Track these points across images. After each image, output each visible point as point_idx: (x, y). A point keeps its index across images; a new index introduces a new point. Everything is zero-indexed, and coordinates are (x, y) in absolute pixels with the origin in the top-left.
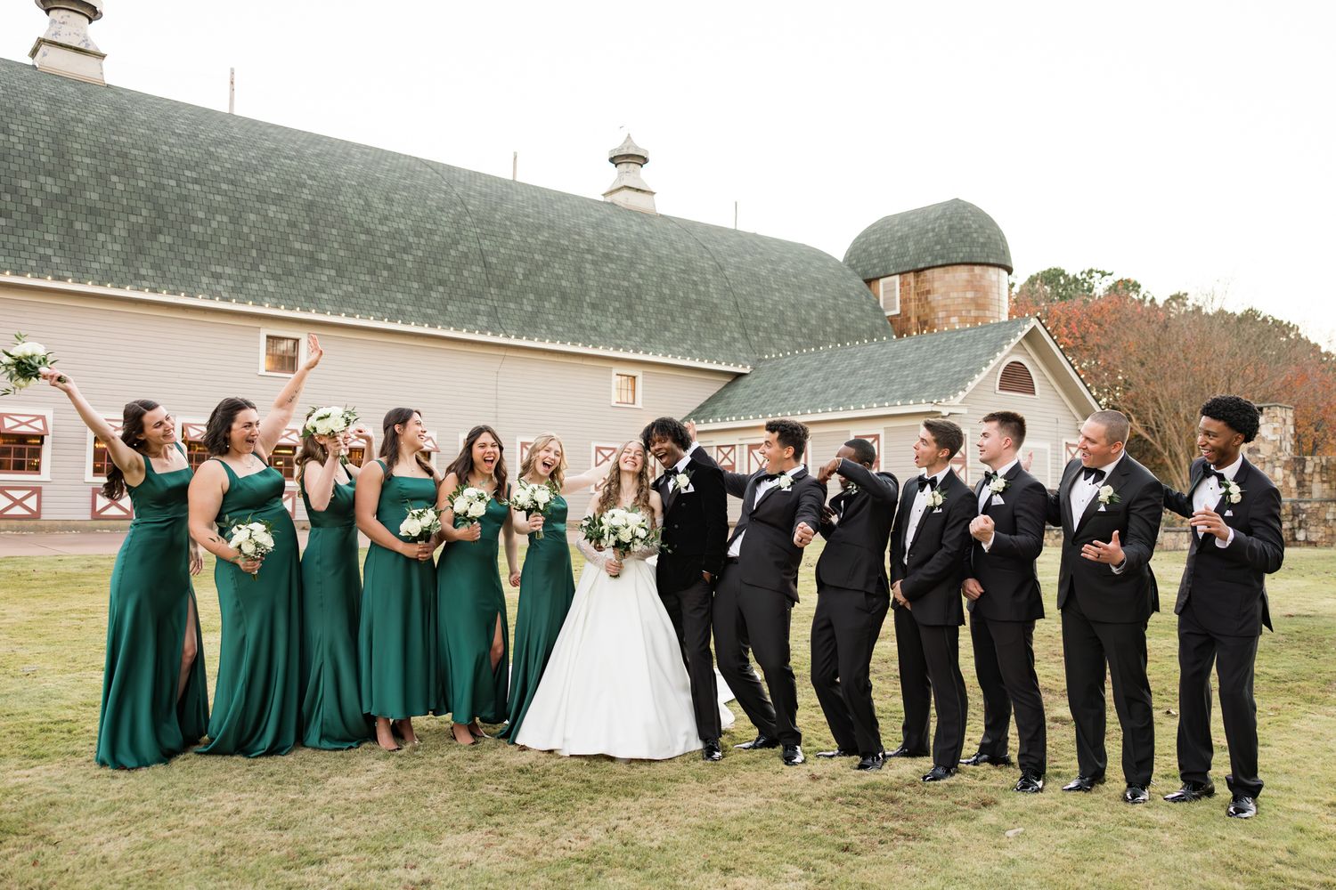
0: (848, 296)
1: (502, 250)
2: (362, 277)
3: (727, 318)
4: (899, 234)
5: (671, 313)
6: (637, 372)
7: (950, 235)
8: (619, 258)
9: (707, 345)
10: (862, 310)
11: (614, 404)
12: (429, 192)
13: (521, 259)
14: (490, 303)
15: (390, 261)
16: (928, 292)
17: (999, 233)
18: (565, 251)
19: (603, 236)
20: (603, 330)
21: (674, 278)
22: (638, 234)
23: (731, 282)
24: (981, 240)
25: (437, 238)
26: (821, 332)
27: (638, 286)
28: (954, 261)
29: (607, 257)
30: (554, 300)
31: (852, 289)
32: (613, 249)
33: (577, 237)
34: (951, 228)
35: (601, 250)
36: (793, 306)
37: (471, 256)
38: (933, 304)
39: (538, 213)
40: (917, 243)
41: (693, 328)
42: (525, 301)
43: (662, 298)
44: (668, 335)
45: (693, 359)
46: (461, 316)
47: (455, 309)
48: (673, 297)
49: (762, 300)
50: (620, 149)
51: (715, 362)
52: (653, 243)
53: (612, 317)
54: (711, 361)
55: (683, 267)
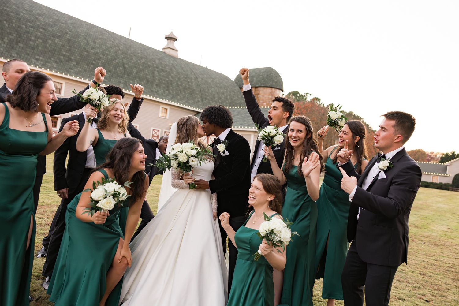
0: (234, 92)
1: (130, 63)
2: (84, 66)
3: (197, 94)
4: (252, 75)
5: (180, 90)
6: (168, 107)
7: (267, 78)
8: (167, 71)
9: (190, 102)
10: (238, 97)
11: (160, 116)
12: (107, 41)
13: (135, 67)
14: (124, 80)
15: (94, 62)
16: (258, 94)
17: (281, 79)
18: (149, 66)
19: (162, 63)
20: (159, 93)
21: (182, 79)
22: (172, 64)
23: (200, 83)
24: (276, 81)
25: (109, 57)
26: (225, 102)
27: (171, 81)
28: (267, 86)
29: (163, 70)
30: (145, 82)
31: (235, 90)
32: (165, 67)
33: (153, 62)
34: (267, 75)
35: (161, 68)
36: (217, 93)
37: (120, 64)
38: (259, 98)
39: (142, 53)
40: (257, 78)
41: (187, 96)
42: (135, 81)
43: (178, 85)
44: (178, 97)
45: (186, 106)
46: (115, 83)
47: (113, 80)
48: (181, 85)
49: (208, 90)
50: (169, 35)
51: (192, 107)
52: (177, 67)
53: (162, 89)
54: (191, 107)
55: (185, 76)
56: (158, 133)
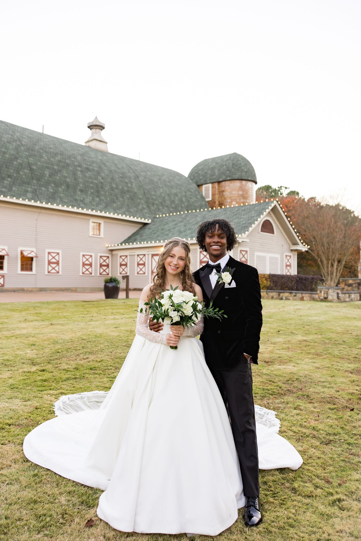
0: (191, 192)
1: (39, 163)
3: (140, 199)
4: (211, 166)
5: (116, 195)
6: (101, 221)
7: (233, 167)
8: (93, 170)
9: (132, 210)
10: (197, 198)
11: (91, 235)
12: (3, 134)
13: (48, 168)
14: (33, 187)
16: (223, 191)
17: (252, 167)
18: (68, 165)
19: (85, 160)
20: (86, 202)
21: (117, 180)
22: (101, 160)
23: (142, 183)
24: (246, 170)
25: (7, 156)
26: (180, 206)
27: (101, 183)
28: (234, 178)
29: (88, 169)
30: (63, 187)
31: (192, 188)
32: (90, 165)
33: (73, 159)
34: (233, 164)
35: (85, 166)
36: (168, 195)
37: (24, 165)
38: (226, 196)
39: (56, 147)
40: (219, 170)
41: (126, 203)
42: (50, 187)
43: (112, 189)
44: (115, 205)
45: (126, 216)
46: (19, 192)
47: (16, 189)
48: (117, 188)
49: (155, 191)
50: (92, 122)
51: (136, 218)
52: (108, 164)
53: (90, 196)
54: (134, 217)
55: (121, 175)
56: (90, 260)
